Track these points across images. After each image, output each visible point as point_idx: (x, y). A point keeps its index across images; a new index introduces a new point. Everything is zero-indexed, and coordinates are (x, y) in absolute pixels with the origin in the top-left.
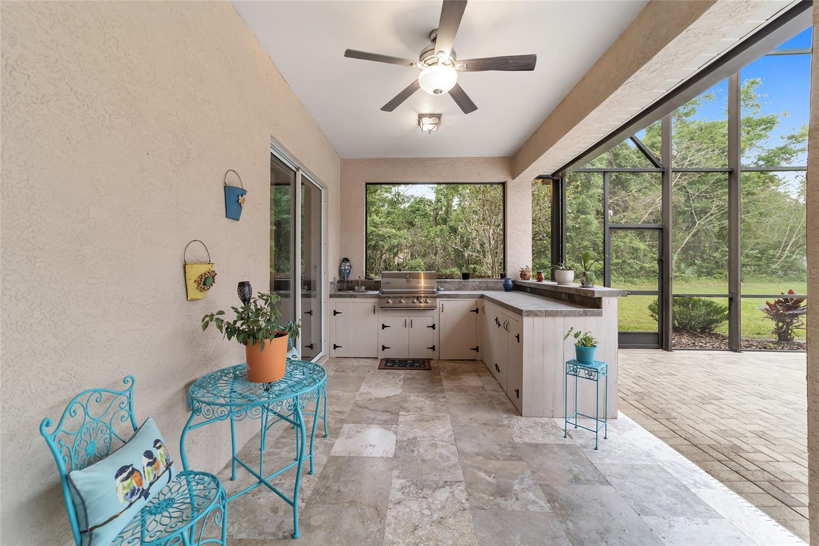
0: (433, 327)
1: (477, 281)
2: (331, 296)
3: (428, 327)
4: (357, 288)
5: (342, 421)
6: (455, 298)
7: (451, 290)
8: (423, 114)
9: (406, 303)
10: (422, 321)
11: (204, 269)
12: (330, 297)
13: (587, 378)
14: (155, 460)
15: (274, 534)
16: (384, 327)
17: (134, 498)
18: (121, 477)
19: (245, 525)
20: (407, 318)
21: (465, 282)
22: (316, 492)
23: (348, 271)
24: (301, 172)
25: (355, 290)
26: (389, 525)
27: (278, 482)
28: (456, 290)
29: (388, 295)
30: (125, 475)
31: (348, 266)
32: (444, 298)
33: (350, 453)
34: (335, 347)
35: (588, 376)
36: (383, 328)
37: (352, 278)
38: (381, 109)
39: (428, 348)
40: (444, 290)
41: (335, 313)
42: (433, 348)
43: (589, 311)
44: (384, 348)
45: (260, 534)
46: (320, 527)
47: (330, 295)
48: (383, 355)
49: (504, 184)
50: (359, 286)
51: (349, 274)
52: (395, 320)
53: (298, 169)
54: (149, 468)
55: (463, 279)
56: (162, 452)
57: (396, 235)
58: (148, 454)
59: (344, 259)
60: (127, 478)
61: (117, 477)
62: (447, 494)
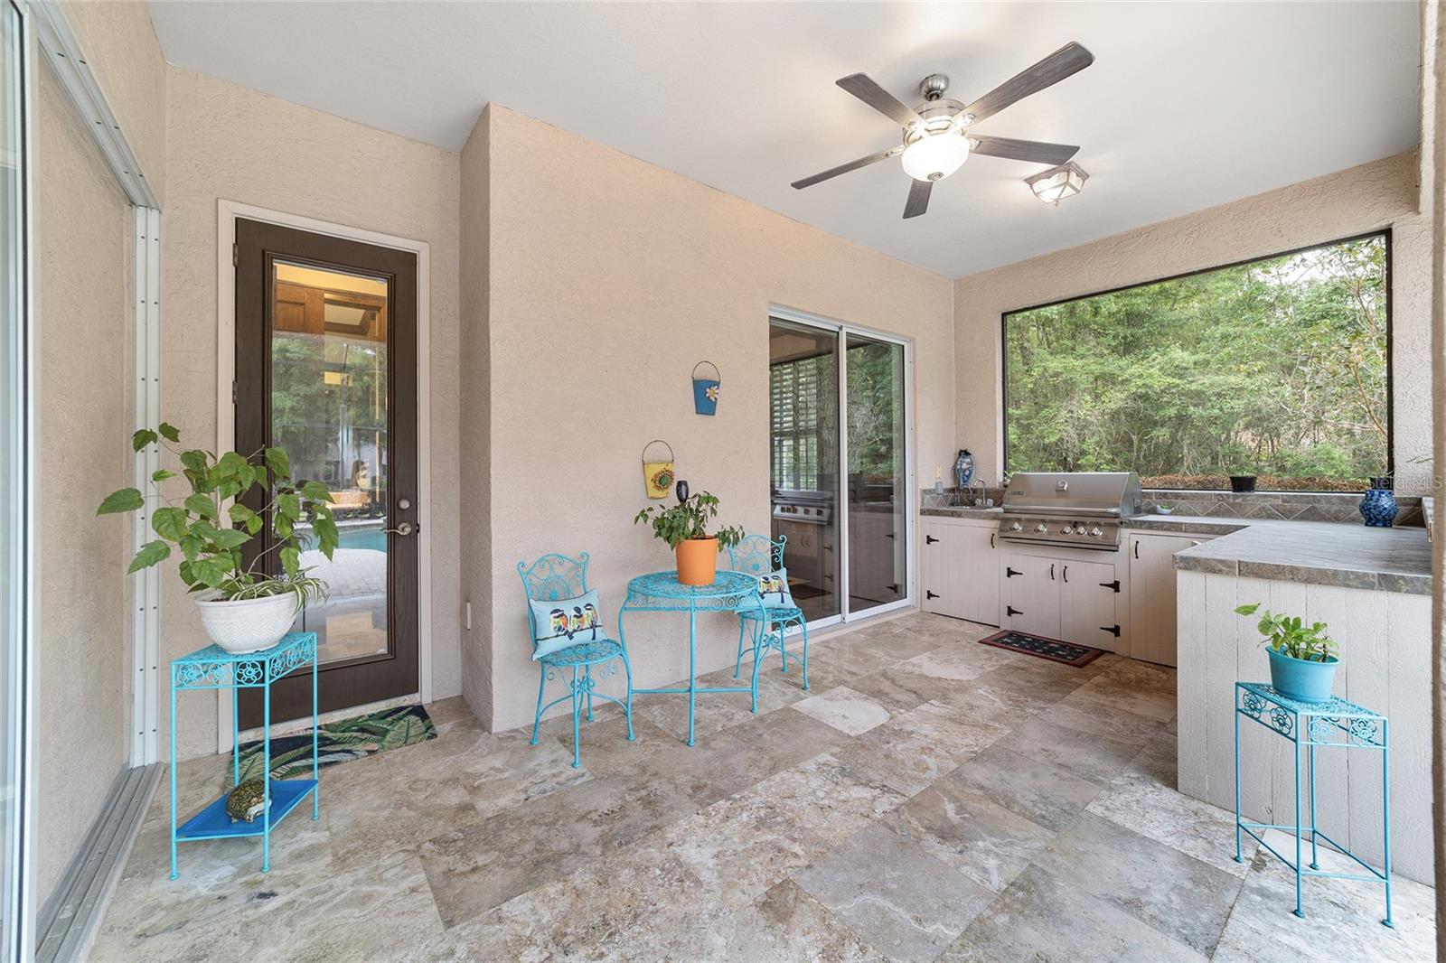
0: (1115, 586)
1: (1276, 497)
2: (923, 512)
3: (1101, 585)
4: (978, 501)
5: (842, 683)
6: (1169, 530)
7: (1195, 515)
8: (1033, 177)
9: (1049, 533)
10: (1088, 572)
11: (659, 468)
12: (921, 514)
13: (1276, 730)
14: (582, 616)
15: (678, 735)
16: (1010, 573)
17: (560, 633)
18: (554, 615)
19: (668, 720)
20: (1056, 562)
21: (1235, 497)
22: (741, 727)
23: (967, 473)
24: (845, 330)
25: (975, 505)
26: (770, 780)
27: (720, 705)
28: (1208, 515)
29: (1019, 516)
30: (557, 614)
31: (968, 464)
32: (1141, 528)
33: (810, 713)
34: (930, 595)
35: (1277, 725)
36: (1009, 576)
37: (974, 483)
38: (904, 217)
39: (1102, 628)
40: (1171, 514)
41: (929, 540)
42: (1116, 631)
43: (1403, 578)
44: (1010, 612)
45: (671, 730)
46: (714, 749)
47: (921, 510)
48: (1008, 624)
49: (1387, 233)
50: (982, 498)
51: (968, 476)
52: (1034, 564)
53: (841, 328)
54: (575, 619)
55: (1235, 490)
56: (590, 614)
57: (1241, 389)
58: (577, 610)
59: (961, 451)
60: (558, 617)
61: (552, 613)
62: (869, 796)
